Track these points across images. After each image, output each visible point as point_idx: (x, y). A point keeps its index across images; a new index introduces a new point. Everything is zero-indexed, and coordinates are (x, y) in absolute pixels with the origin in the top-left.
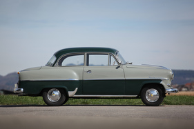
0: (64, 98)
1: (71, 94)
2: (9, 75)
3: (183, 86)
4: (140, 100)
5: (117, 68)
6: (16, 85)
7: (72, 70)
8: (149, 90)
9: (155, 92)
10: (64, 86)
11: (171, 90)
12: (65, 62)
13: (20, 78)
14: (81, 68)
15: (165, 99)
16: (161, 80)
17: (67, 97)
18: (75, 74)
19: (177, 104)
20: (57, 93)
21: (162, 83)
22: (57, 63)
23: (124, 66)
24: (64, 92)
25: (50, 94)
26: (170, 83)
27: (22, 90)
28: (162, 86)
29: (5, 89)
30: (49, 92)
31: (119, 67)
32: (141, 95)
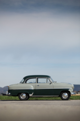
0: (28, 97)
1: (30, 95)
2: (5, 87)
3: (79, 92)
4: (60, 98)
5: (50, 84)
6: (7, 92)
7: (31, 85)
8: (64, 94)
9: (66, 94)
10: (27, 92)
11: (73, 93)
12: (28, 82)
13: (9, 89)
14: (35, 84)
15: (71, 97)
16: (69, 89)
17: (29, 97)
18: (32, 86)
19: (76, 99)
20: (24, 95)
21: (69, 90)
22: (24, 82)
23: (53, 83)
24: (27, 95)
25: (22, 96)
26: (72, 90)
27: (10, 93)
28: (69, 91)
29: (3, 93)
30: (21, 94)
31: (51, 83)
32: (60, 96)
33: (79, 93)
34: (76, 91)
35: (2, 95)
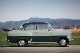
1: (29, 42)
5: (48, 31)
6: (6, 38)
8: (62, 40)
9: (64, 41)
11: (71, 40)
12: (27, 28)
14: (33, 31)
16: (67, 36)
18: (31, 33)
20: (23, 41)
22: (23, 29)
23: (51, 30)
26: (70, 37)
30: (20, 41)
32: (59, 42)
33: (79, 28)
34: (77, 26)
35: (3, 30)
